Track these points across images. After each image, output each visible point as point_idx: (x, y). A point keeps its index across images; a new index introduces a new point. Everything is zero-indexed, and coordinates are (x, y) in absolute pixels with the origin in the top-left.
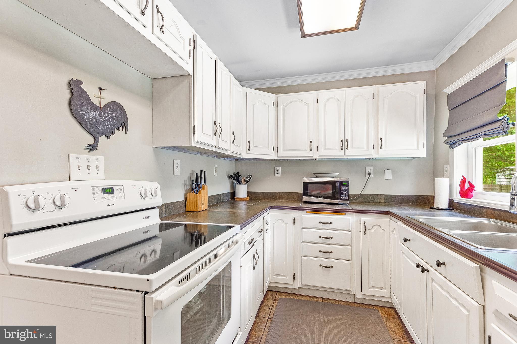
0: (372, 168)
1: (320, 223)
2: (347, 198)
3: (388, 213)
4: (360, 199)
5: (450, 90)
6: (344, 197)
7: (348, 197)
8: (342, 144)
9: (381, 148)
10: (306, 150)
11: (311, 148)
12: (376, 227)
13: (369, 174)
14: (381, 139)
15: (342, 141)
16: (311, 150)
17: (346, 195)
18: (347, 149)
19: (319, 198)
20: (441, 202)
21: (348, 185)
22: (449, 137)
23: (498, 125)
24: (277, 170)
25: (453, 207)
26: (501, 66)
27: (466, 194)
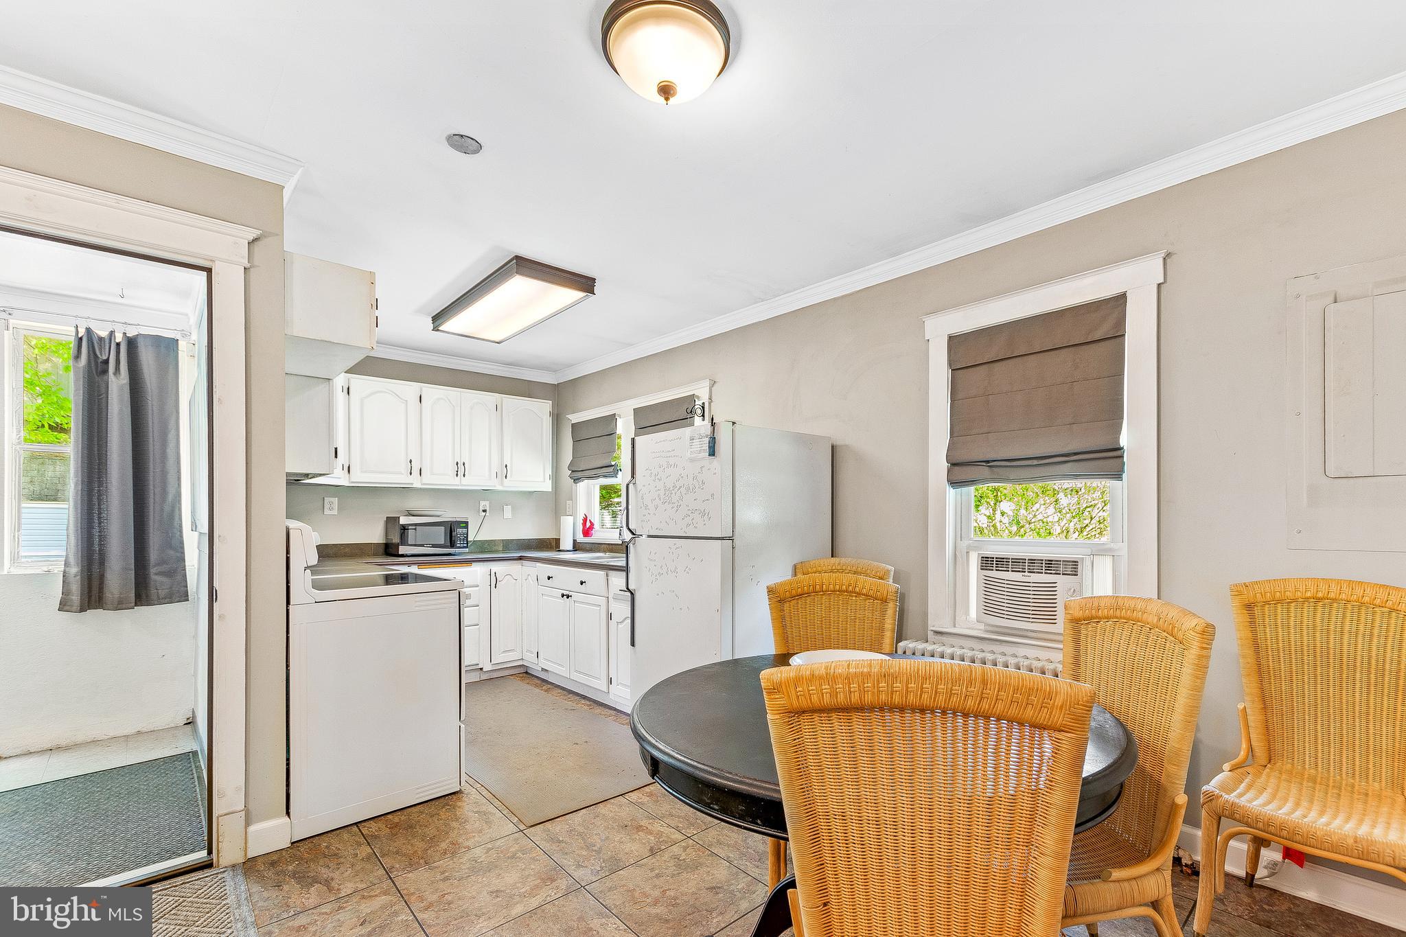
0: (487, 503)
2: (465, 545)
3: (521, 558)
4: (472, 547)
5: (575, 418)
6: (462, 543)
7: (467, 544)
8: (457, 469)
9: (506, 477)
10: (404, 474)
11: (411, 471)
12: (508, 577)
13: (485, 511)
14: (507, 466)
15: (457, 463)
16: (411, 473)
17: (464, 541)
18: (464, 475)
19: (425, 547)
20: (567, 544)
21: (467, 527)
22: (573, 471)
23: (611, 469)
24: (330, 504)
25: (577, 547)
26: (612, 418)
27: (587, 532)
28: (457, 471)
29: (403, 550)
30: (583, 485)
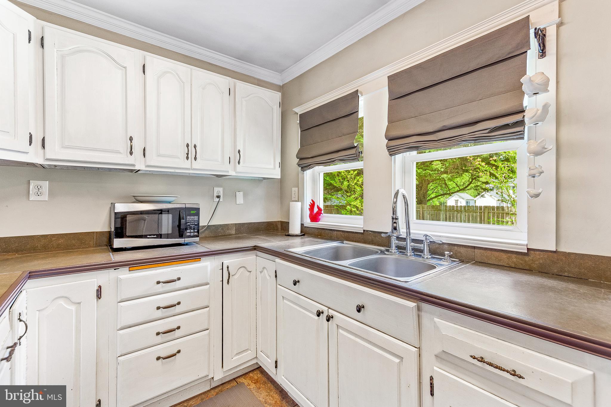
0: (221, 189)
1: (158, 283)
2: (196, 234)
3: (255, 248)
4: (207, 232)
5: (300, 110)
6: (192, 232)
7: (198, 232)
8: (188, 151)
9: (239, 163)
10: (120, 153)
11: (131, 150)
12: (242, 270)
13: (218, 197)
14: (239, 152)
15: (188, 146)
16: (131, 153)
17: (194, 229)
18: (195, 159)
19: (149, 238)
20: (296, 229)
21: (198, 214)
22: (301, 159)
23: (353, 151)
24: (39, 188)
25: (305, 232)
26: (354, 96)
27: (315, 217)
28: (188, 154)
29: (118, 243)
30: (308, 173)
